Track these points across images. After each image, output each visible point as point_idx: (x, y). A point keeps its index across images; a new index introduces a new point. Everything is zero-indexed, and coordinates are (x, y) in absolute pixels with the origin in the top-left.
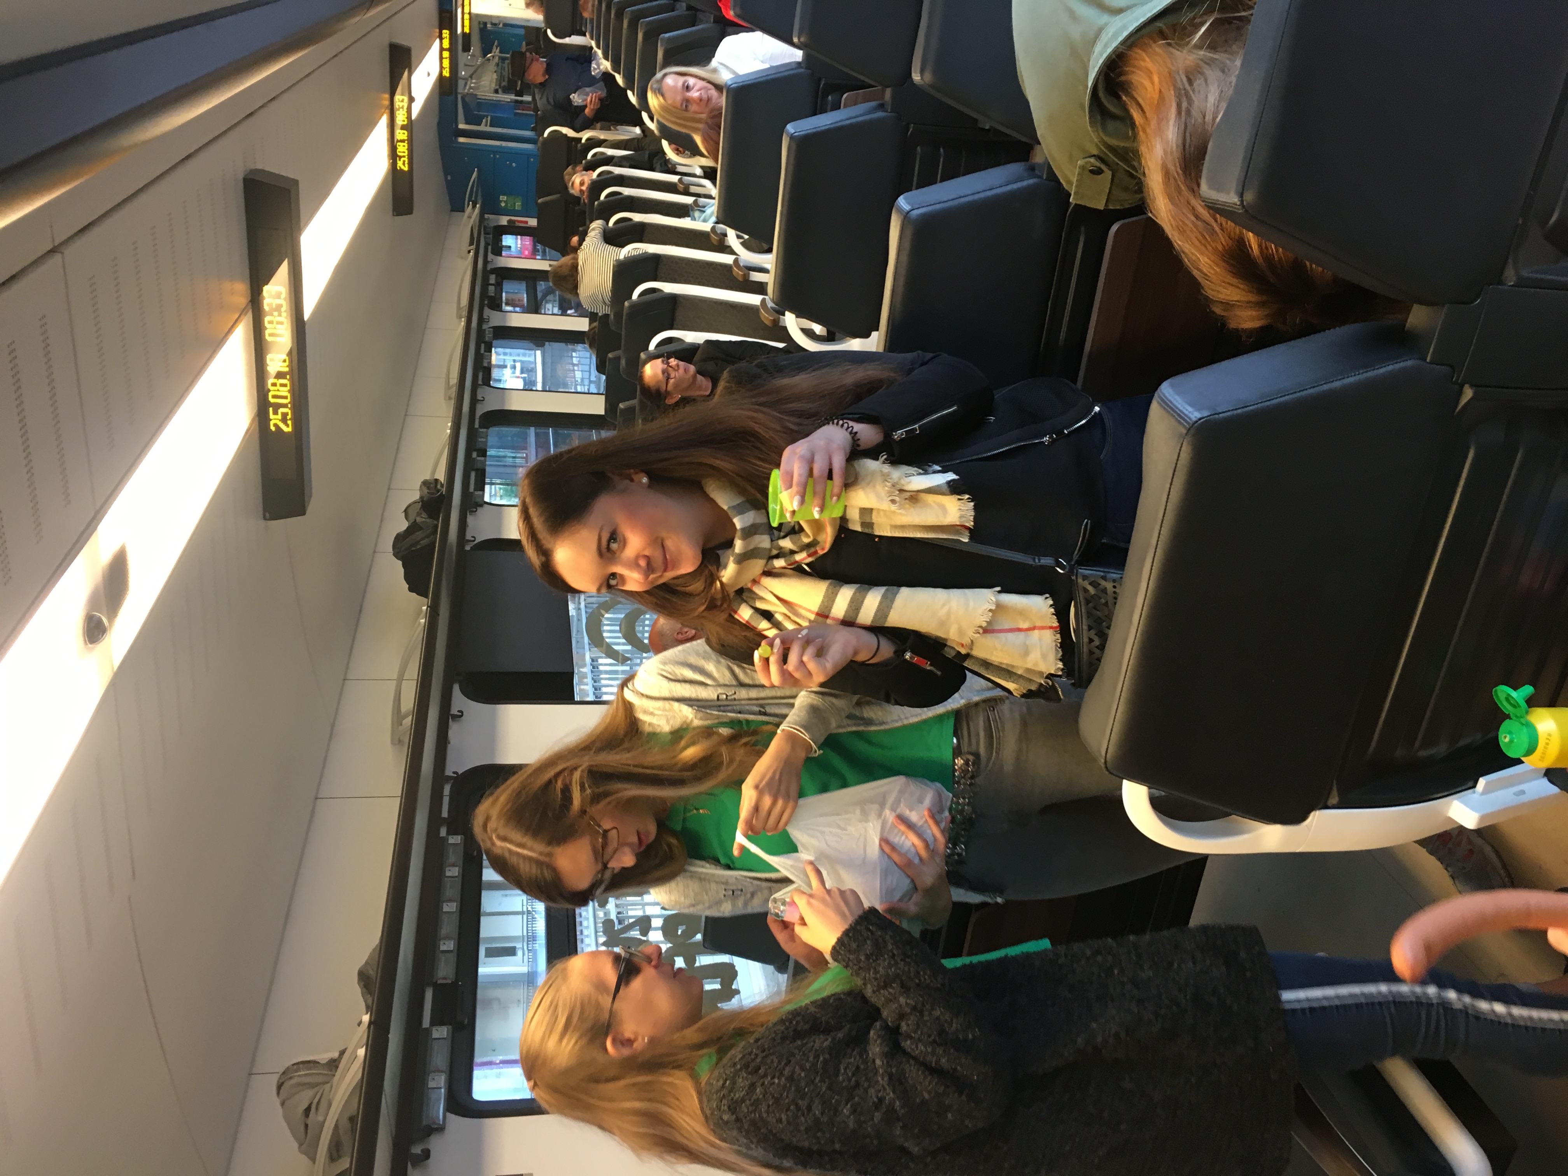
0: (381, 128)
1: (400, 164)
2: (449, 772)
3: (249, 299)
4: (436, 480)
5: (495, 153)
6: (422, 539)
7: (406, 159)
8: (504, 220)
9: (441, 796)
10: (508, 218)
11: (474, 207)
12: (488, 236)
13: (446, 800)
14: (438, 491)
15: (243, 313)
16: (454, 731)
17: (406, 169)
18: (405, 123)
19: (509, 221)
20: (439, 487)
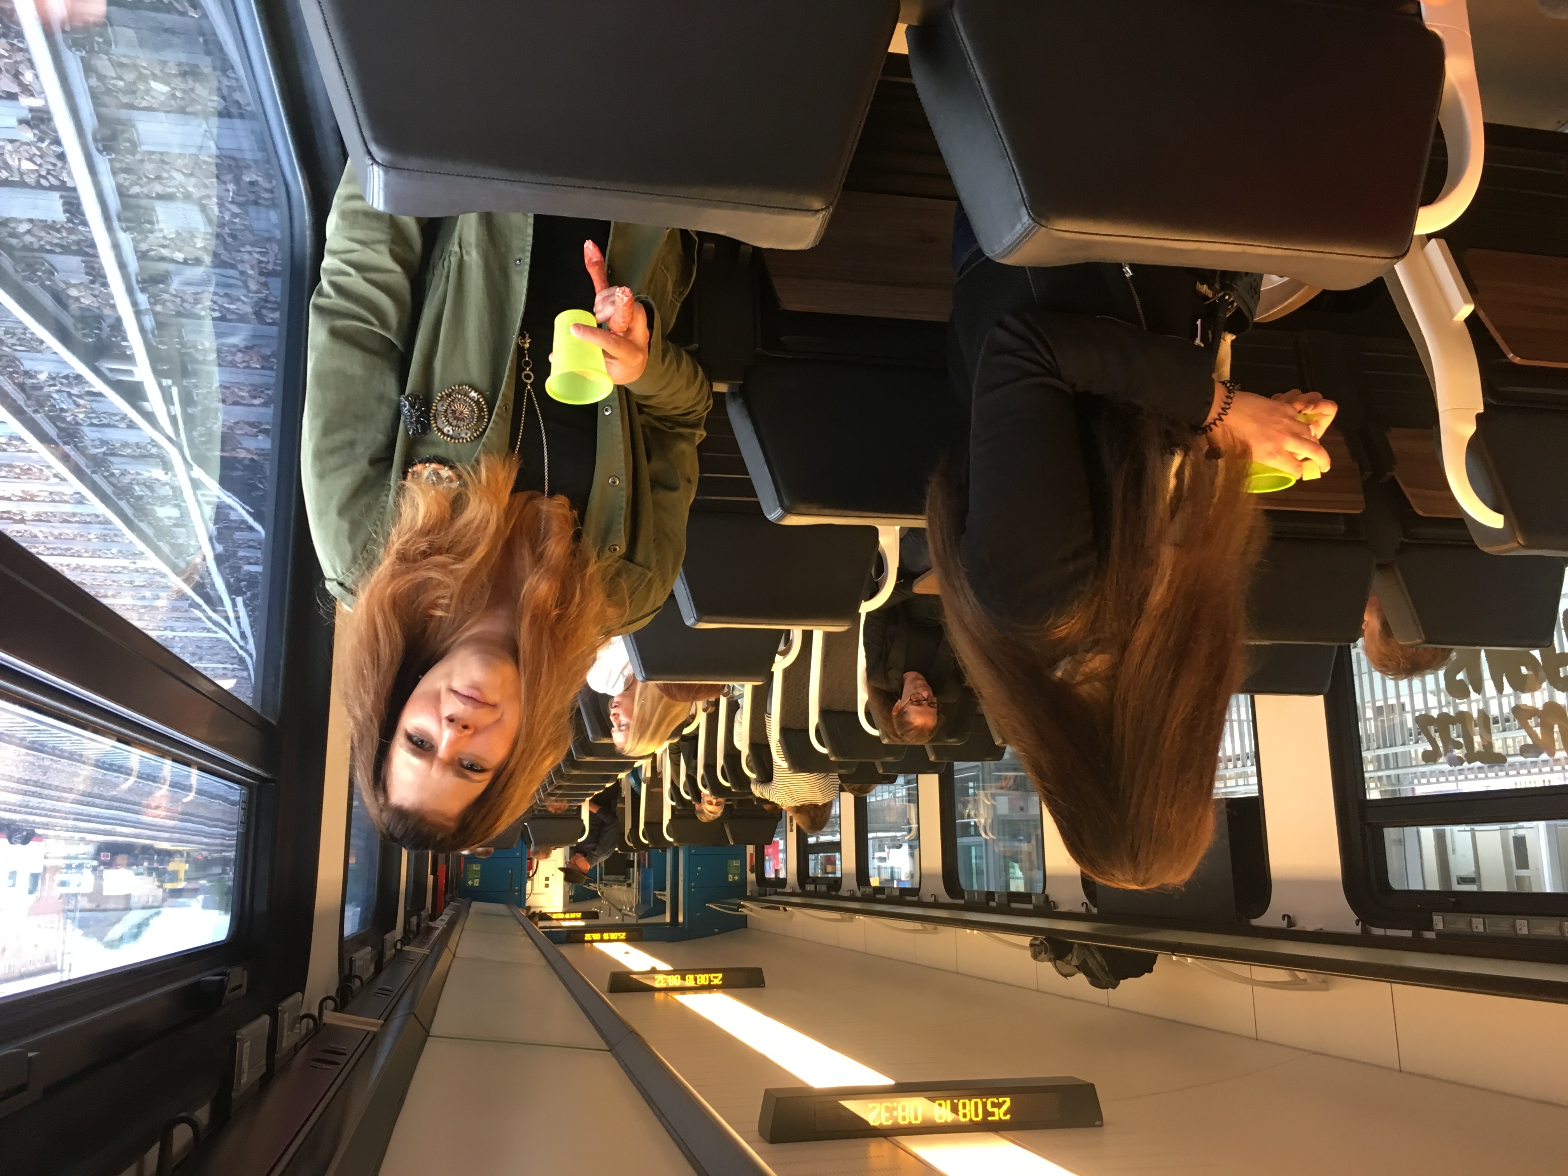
0: (688, 1000)
1: (717, 982)
2: (1357, 930)
3: (883, 1139)
4: (1031, 945)
5: (690, 887)
6: (1096, 959)
7: (712, 976)
8: (751, 877)
9: (1385, 938)
10: (748, 872)
11: (743, 907)
12: (768, 892)
13: (1391, 932)
14: (1042, 943)
15: (897, 1145)
16: (1306, 924)
17: (720, 976)
18: (679, 977)
19: (752, 872)
20: (1037, 942)
